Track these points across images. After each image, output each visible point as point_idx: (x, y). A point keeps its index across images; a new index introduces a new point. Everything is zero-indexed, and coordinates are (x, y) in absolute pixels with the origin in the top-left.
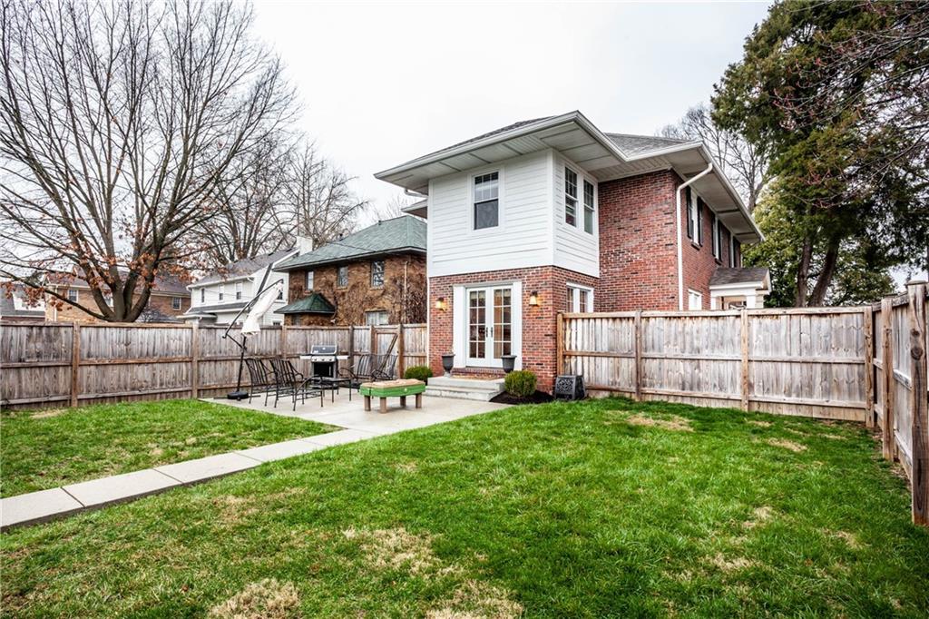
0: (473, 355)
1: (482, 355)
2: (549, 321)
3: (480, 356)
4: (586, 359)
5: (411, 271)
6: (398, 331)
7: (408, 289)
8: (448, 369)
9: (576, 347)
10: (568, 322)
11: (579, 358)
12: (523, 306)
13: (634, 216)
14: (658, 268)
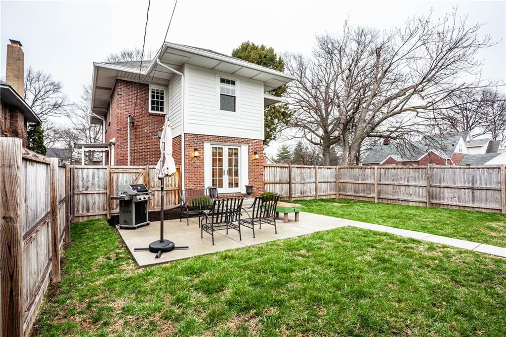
2: (262, 167)
8: (213, 196)
9: (267, 180)
11: (268, 185)
12: (249, 159)
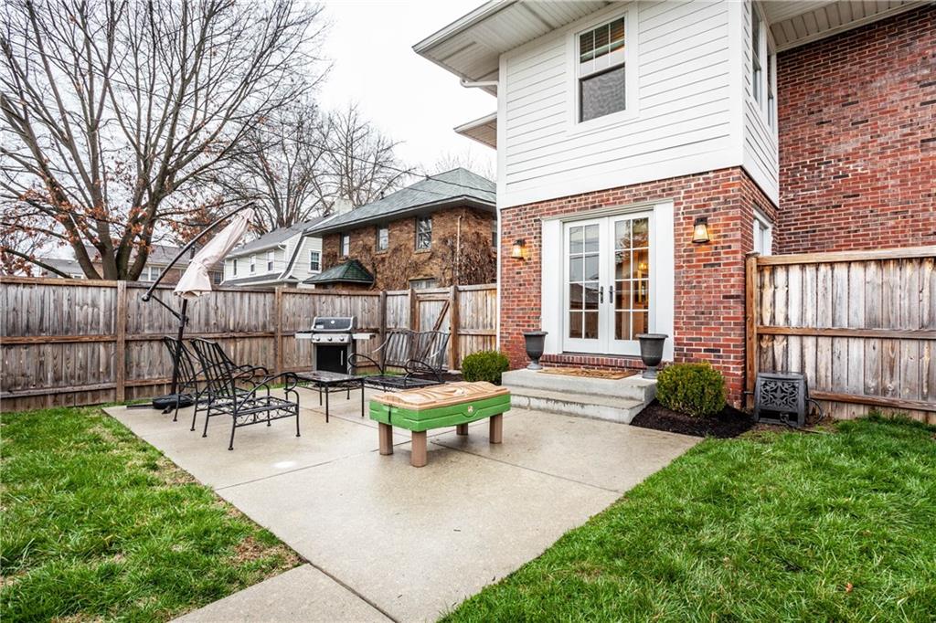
0: (575, 333)
1: (592, 333)
2: (734, 270)
3: (587, 336)
4: (810, 342)
5: (465, 228)
6: (450, 297)
7: (462, 250)
8: (536, 356)
9: (787, 319)
10: (767, 274)
11: (794, 342)
12: (677, 246)
13: (850, 99)
14: (904, 183)
